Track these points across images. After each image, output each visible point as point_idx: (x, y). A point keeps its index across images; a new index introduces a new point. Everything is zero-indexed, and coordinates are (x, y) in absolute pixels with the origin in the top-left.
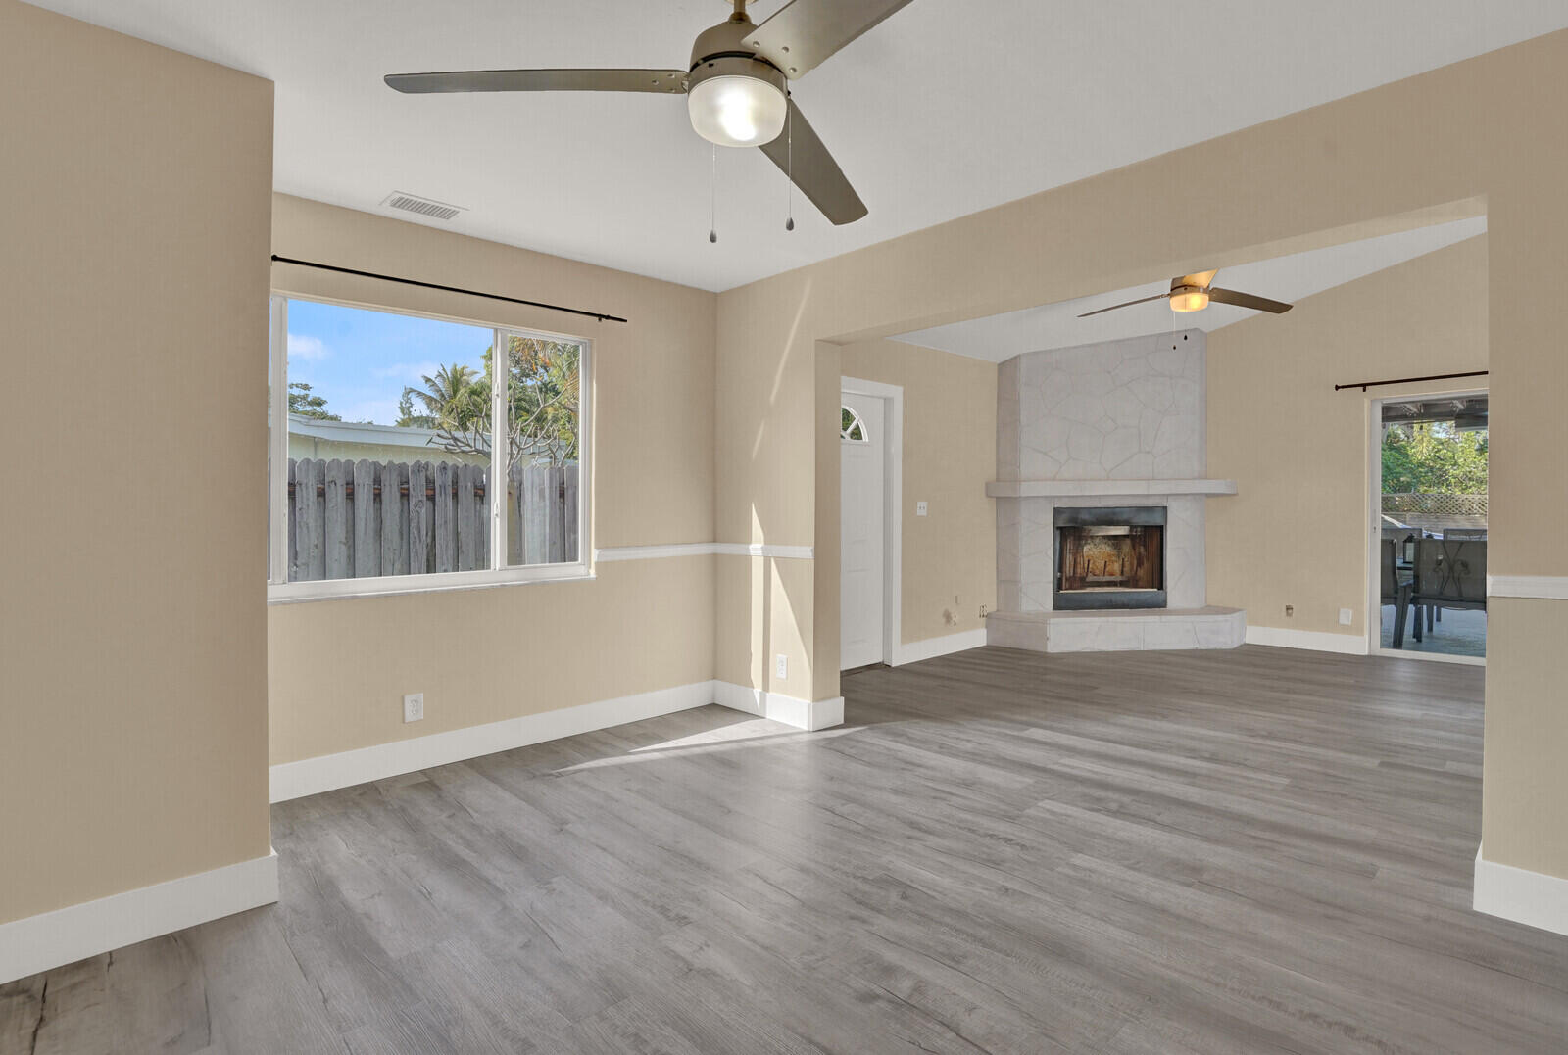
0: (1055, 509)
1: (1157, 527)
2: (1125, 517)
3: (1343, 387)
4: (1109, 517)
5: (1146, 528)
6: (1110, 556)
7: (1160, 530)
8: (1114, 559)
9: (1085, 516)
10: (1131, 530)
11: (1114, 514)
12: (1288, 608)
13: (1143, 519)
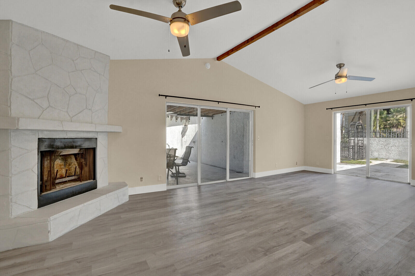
0: (39, 139)
1: (92, 148)
2: (78, 144)
3: (161, 95)
4: (70, 144)
5: (87, 149)
6: (60, 165)
7: (94, 150)
8: (62, 167)
9: (58, 144)
10: (80, 151)
11: (74, 142)
12: (142, 178)
13: (86, 145)
